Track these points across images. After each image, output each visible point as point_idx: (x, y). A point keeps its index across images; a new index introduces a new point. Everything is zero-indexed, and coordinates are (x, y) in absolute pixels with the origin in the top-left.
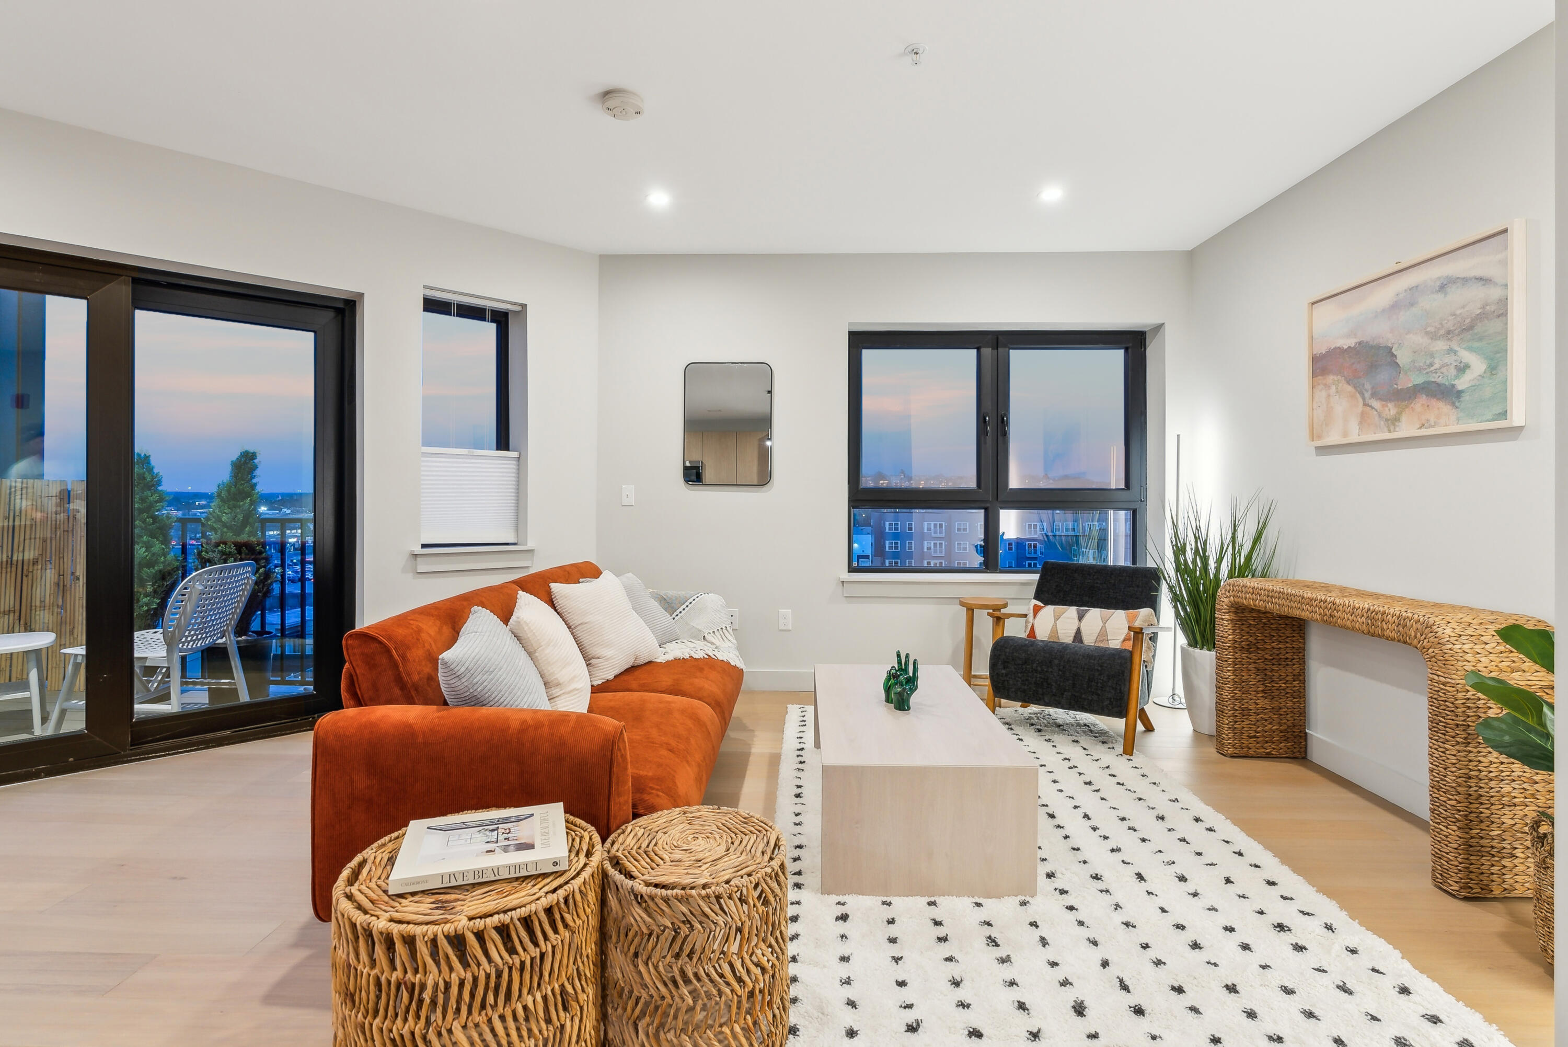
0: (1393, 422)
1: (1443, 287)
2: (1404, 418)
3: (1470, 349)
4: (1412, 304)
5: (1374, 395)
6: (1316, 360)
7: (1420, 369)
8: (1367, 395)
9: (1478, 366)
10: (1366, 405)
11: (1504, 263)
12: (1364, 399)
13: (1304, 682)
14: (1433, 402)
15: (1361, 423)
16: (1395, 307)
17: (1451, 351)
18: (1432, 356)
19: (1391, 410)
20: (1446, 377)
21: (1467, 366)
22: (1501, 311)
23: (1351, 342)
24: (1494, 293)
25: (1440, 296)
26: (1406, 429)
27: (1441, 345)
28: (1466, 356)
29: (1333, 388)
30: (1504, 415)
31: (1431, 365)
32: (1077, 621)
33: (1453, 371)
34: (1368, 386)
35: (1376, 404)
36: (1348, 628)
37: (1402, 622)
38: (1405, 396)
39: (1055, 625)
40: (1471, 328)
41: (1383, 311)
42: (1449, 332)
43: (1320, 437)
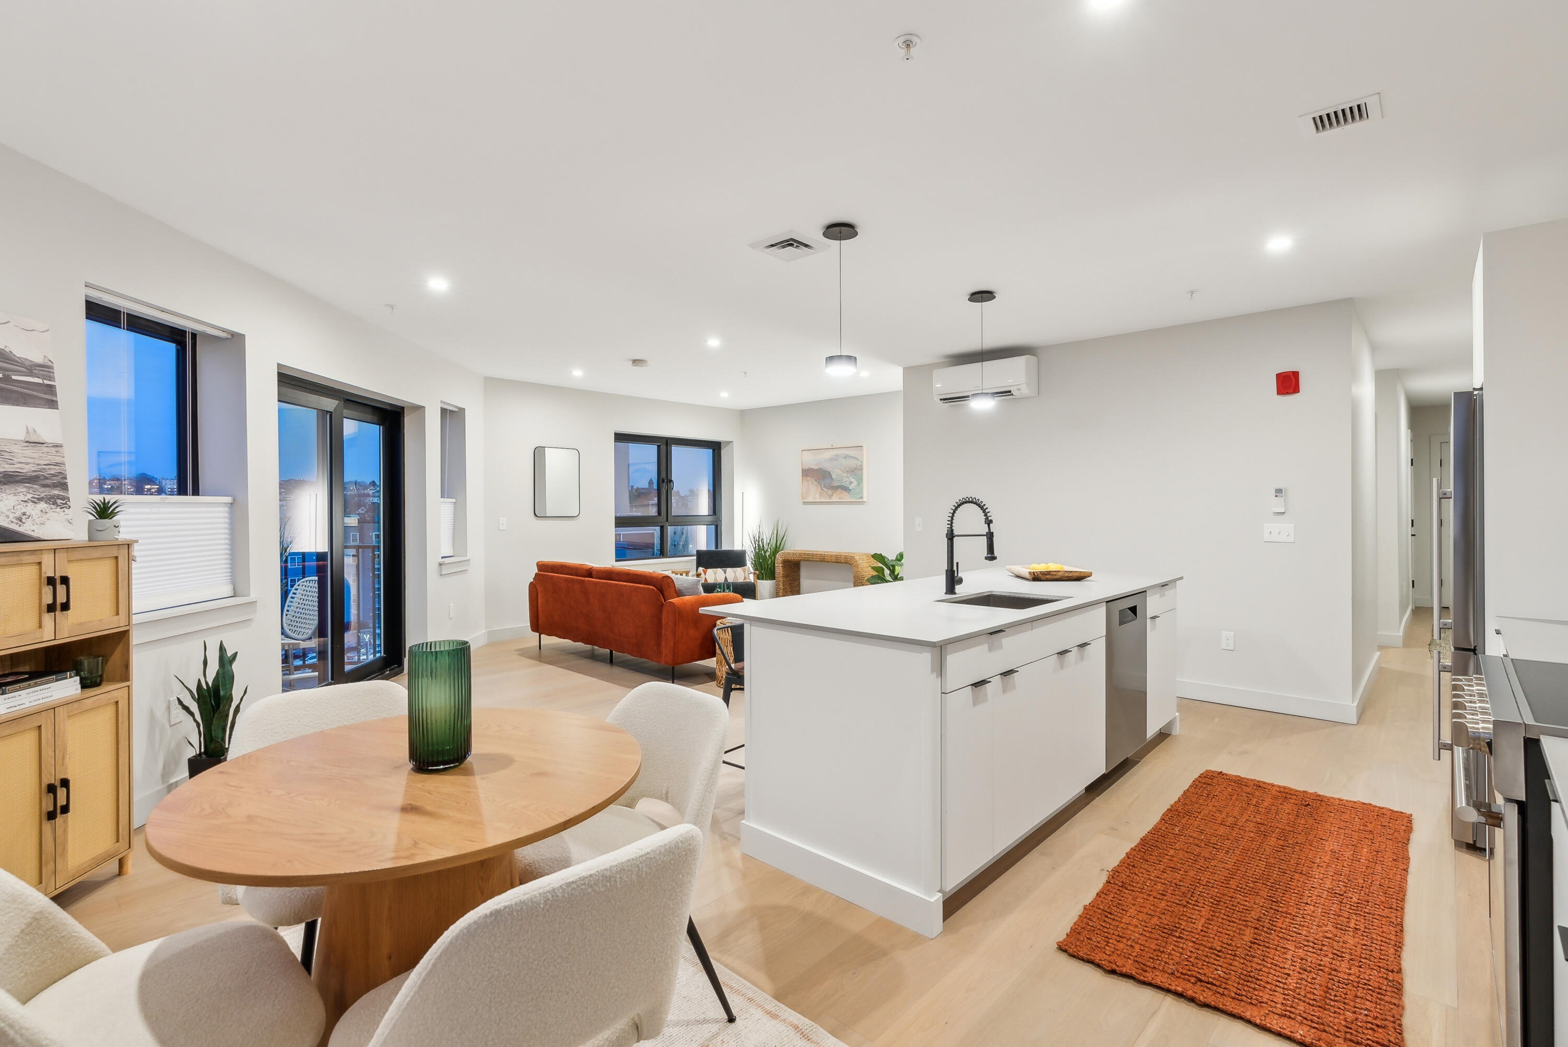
0: (831, 496)
1: (846, 457)
2: (834, 495)
3: (852, 477)
4: (837, 460)
5: (824, 487)
6: (803, 471)
7: (839, 481)
8: (822, 486)
9: (855, 483)
10: (822, 489)
11: (862, 455)
12: (821, 487)
13: (800, 587)
14: (843, 491)
15: (820, 495)
16: (831, 459)
17: (848, 477)
18: (843, 477)
19: (830, 492)
20: (846, 484)
21: (852, 482)
22: (861, 468)
23: (817, 468)
24: (859, 463)
25: (845, 459)
26: (835, 499)
27: (845, 475)
28: (852, 480)
29: (810, 482)
30: (862, 498)
31: (842, 480)
32: (724, 574)
33: (848, 484)
34: (822, 483)
35: (825, 490)
36: (829, 562)
37: (846, 557)
38: (835, 488)
39: (715, 577)
40: (853, 472)
41: (828, 460)
42: (847, 471)
43: (805, 499)
